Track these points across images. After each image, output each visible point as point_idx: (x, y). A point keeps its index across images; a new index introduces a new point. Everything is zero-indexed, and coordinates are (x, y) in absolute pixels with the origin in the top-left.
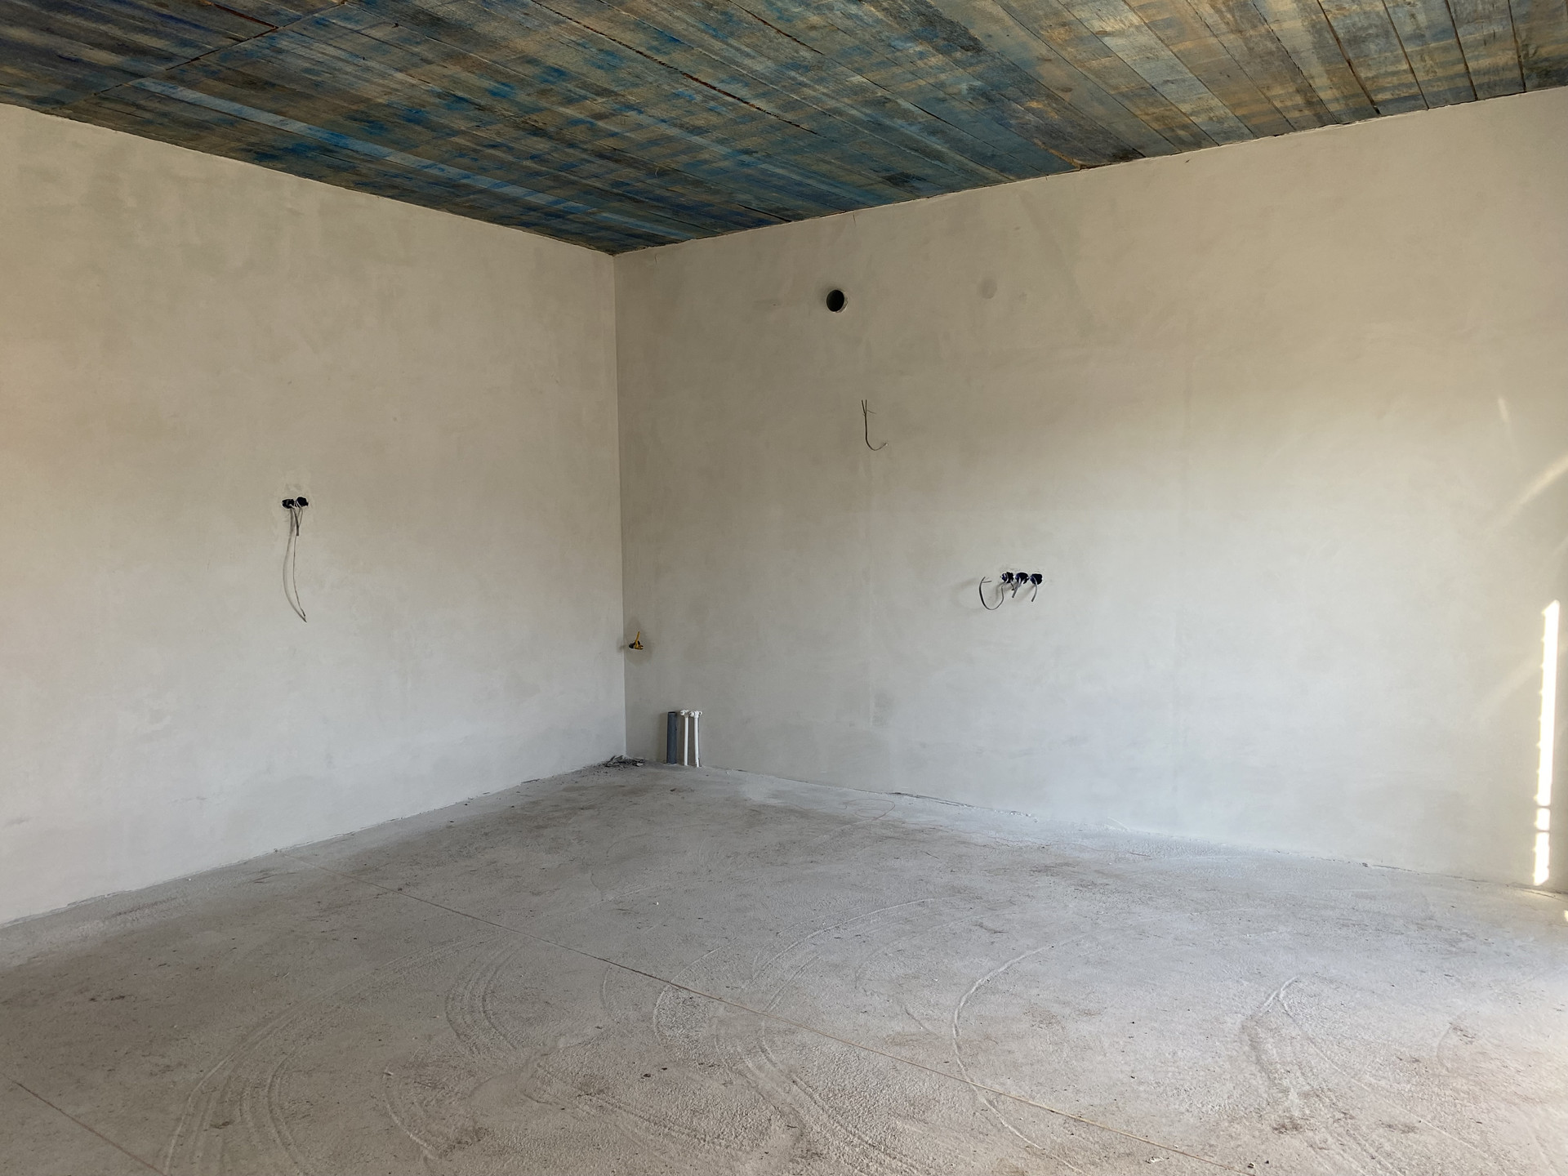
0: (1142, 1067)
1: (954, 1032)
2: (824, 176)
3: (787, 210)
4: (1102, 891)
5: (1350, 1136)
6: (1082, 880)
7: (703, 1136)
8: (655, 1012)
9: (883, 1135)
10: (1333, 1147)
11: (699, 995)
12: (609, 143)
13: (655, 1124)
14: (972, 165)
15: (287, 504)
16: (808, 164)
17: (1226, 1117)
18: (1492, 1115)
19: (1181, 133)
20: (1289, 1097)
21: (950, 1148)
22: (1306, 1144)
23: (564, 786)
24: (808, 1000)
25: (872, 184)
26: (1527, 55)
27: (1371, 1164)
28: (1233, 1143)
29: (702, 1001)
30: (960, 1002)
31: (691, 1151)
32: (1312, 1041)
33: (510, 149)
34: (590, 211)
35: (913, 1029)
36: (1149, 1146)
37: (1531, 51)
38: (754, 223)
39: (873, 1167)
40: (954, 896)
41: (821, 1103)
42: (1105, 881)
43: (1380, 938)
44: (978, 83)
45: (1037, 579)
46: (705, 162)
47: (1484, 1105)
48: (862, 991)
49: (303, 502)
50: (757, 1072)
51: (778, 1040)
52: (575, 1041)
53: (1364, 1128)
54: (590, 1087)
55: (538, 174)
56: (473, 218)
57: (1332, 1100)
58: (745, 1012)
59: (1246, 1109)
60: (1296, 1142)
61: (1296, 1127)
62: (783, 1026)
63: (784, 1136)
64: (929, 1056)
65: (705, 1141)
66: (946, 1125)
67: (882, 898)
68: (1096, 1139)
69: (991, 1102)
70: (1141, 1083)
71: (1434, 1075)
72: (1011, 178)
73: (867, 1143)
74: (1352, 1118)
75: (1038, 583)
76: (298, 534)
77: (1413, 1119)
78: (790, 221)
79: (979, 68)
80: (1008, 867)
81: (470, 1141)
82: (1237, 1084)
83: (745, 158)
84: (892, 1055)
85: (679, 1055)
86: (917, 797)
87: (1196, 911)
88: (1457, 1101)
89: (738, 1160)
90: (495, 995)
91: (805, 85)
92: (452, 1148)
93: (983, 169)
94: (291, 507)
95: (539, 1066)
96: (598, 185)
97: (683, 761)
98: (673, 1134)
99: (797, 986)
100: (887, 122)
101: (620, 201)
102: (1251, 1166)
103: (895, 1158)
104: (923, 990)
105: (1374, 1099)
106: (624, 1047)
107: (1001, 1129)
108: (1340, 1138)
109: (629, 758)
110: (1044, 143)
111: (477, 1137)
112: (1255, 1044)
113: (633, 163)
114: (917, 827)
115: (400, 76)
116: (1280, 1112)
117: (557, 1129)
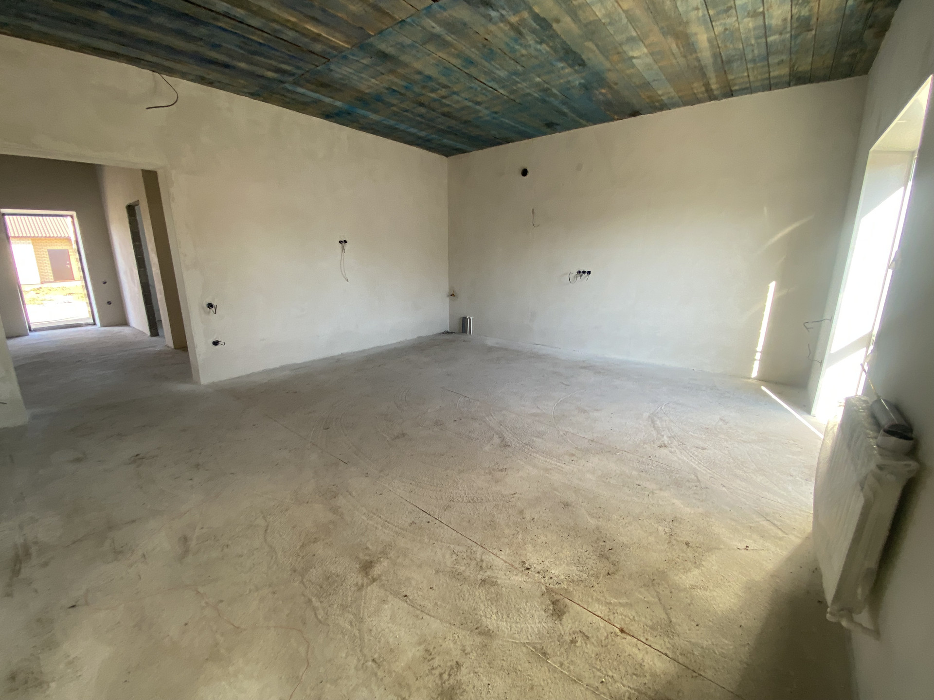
0: (615, 427)
1: (553, 413)
2: (523, 123)
3: (509, 138)
4: (603, 374)
5: (684, 450)
6: (596, 371)
8: (458, 403)
9: (529, 441)
10: (678, 453)
11: (472, 399)
12: (446, 109)
13: (458, 434)
14: (577, 118)
16: (517, 118)
17: (642, 442)
18: (732, 446)
19: (657, 104)
20: (664, 438)
22: (669, 451)
24: (506, 402)
25: (540, 127)
26: (793, 70)
27: (690, 458)
28: (644, 450)
29: (473, 401)
30: (555, 404)
31: (469, 443)
32: (672, 421)
33: (412, 113)
34: (439, 139)
35: (539, 412)
36: (616, 449)
38: (496, 144)
39: (526, 450)
40: (554, 374)
41: (510, 431)
42: (604, 372)
43: (697, 392)
44: (582, 81)
46: (481, 117)
47: (730, 443)
48: (523, 400)
49: (345, 242)
50: (490, 422)
51: (496, 413)
52: (433, 410)
53: (689, 447)
55: (422, 123)
57: (678, 439)
58: (486, 404)
59: (649, 440)
60: (665, 451)
61: (666, 446)
62: (498, 409)
63: (498, 440)
64: (544, 420)
65: (473, 440)
66: (550, 440)
67: (530, 374)
68: (598, 446)
69: (564, 434)
70: (614, 431)
71: (713, 433)
72: (591, 124)
73: (524, 443)
74: (685, 444)
75: (589, 274)
76: (344, 253)
77: (706, 446)
78: (509, 143)
79: (584, 74)
80: (572, 366)
81: (401, 436)
82: (646, 433)
83: (495, 116)
84: (532, 419)
85: (465, 415)
86: (542, 345)
87: (635, 381)
88: (721, 441)
89: (483, 446)
90: (409, 396)
91: (519, 83)
93: (581, 120)
94: (342, 243)
95: (422, 416)
96: (442, 127)
97: (467, 332)
98: (463, 437)
99: (502, 398)
100: (547, 99)
101: (450, 134)
102: (650, 457)
103: (533, 448)
104: (543, 401)
105: (692, 439)
106: (448, 412)
107: (567, 442)
108: (680, 450)
109: (450, 331)
110: (604, 109)
111: (403, 436)
112: (653, 422)
113: (455, 118)
114: (542, 354)
115: (373, 80)
116: (661, 442)
117: (428, 434)
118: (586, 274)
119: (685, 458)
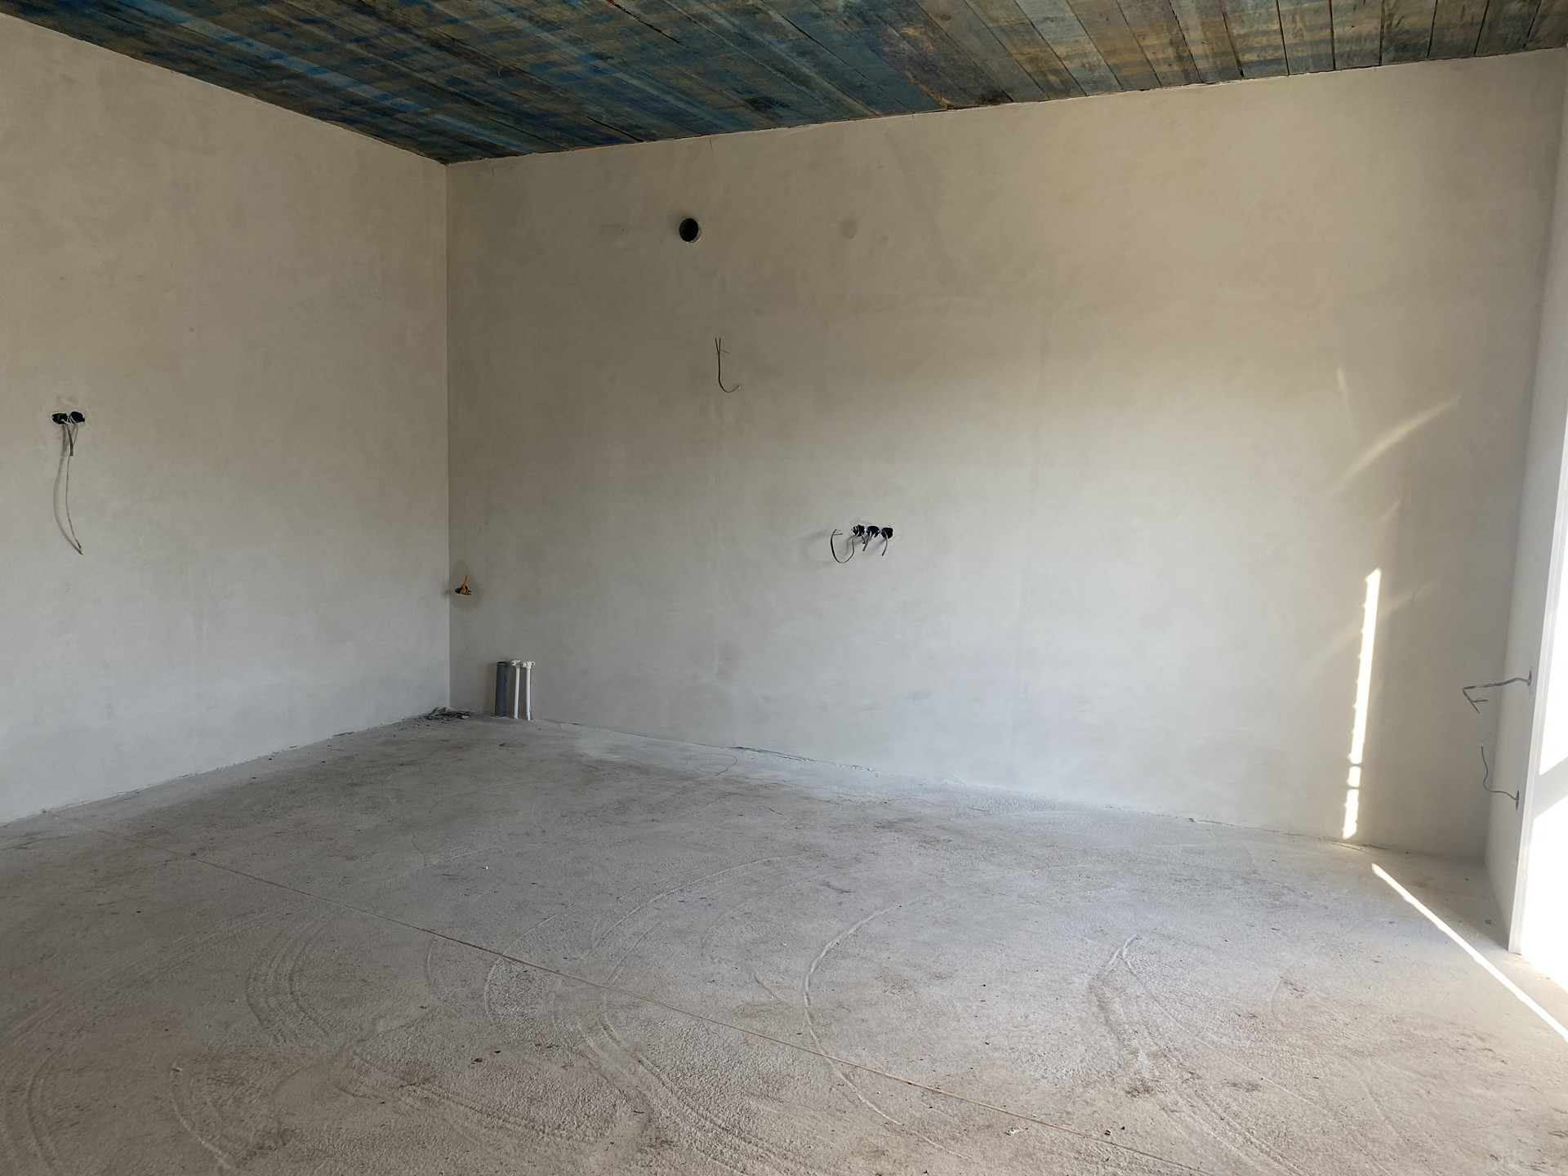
0: (996, 1032)
1: (806, 1001)
2: (682, 92)
3: (641, 128)
4: (945, 847)
5: (1199, 1096)
6: (925, 836)
7: (542, 1127)
8: (486, 988)
9: (736, 1117)
10: (1184, 1108)
11: (534, 968)
12: (446, 31)
13: (488, 1115)
14: (839, 94)
15: (59, 418)
16: (667, 78)
17: (1080, 1082)
18: (1326, 1069)
19: (1052, 78)
20: (1139, 1059)
21: (808, 1129)
22: (1158, 1107)
23: (380, 740)
24: (652, 971)
25: (733, 107)
26: (1390, 25)
27: (1222, 1124)
28: (1089, 1110)
29: (539, 974)
30: (810, 967)
31: (529, 1146)
32: (1155, 999)
33: (332, 27)
34: (422, 111)
35: (764, 999)
36: (1007, 1116)
37: (1395, 22)
38: (602, 140)
39: (728, 1153)
40: (799, 854)
41: (670, 1084)
42: (947, 837)
43: (1210, 893)
45: (888, 532)
46: (554, 64)
47: (1318, 1059)
48: (709, 959)
49: (78, 417)
50: (599, 1052)
51: (621, 1015)
52: (395, 1024)
53: (1211, 1087)
54: (414, 1076)
55: (363, 60)
56: (286, 108)
57: (1179, 1060)
58: (584, 985)
59: (1099, 1073)
60: (1149, 1106)
61: (1147, 1090)
62: (626, 999)
63: (631, 1123)
64: (781, 1028)
65: (544, 1132)
66: (802, 1103)
67: (726, 858)
68: (955, 1112)
69: (846, 1076)
70: (995, 1049)
71: (1271, 1031)
72: (877, 112)
73: (720, 1126)
74: (1199, 1078)
75: (889, 537)
76: (71, 454)
77: (1255, 1077)
78: (642, 141)
80: (851, 823)
81: (273, 1145)
82: (1088, 1047)
83: (599, 63)
84: (742, 1028)
85: (514, 1036)
86: (759, 751)
87: (1038, 867)
88: (1294, 1056)
89: (581, 1153)
90: (305, 973)
92: (252, 1154)
93: (849, 100)
94: (63, 423)
95: (355, 1053)
96: (433, 81)
97: (513, 713)
98: (509, 1126)
99: (640, 955)
101: (456, 102)
102: (1108, 1133)
103: (750, 1142)
104: (772, 956)
105: (1218, 1057)
106: (452, 1029)
107: (858, 1105)
108: (1189, 1100)
109: (452, 710)
110: (915, 77)
111: (283, 1141)
112: (1103, 1006)
113: (473, 58)
114: (761, 783)
116: (1132, 1074)
117: (376, 1126)
118: (880, 535)
119: (1206, 1128)
